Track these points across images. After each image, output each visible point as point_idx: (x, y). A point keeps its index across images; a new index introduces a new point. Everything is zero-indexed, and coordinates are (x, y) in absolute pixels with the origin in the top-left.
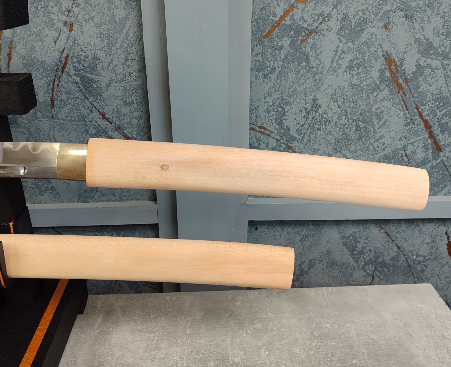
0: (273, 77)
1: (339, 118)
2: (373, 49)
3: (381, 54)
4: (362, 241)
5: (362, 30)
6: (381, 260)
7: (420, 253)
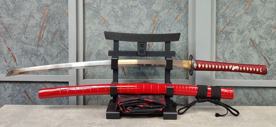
0: (221, 44)
1: (240, 55)
2: (247, 37)
3: (249, 38)
4: (250, 95)
5: (243, 32)
6: (257, 102)
7: (270, 100)
